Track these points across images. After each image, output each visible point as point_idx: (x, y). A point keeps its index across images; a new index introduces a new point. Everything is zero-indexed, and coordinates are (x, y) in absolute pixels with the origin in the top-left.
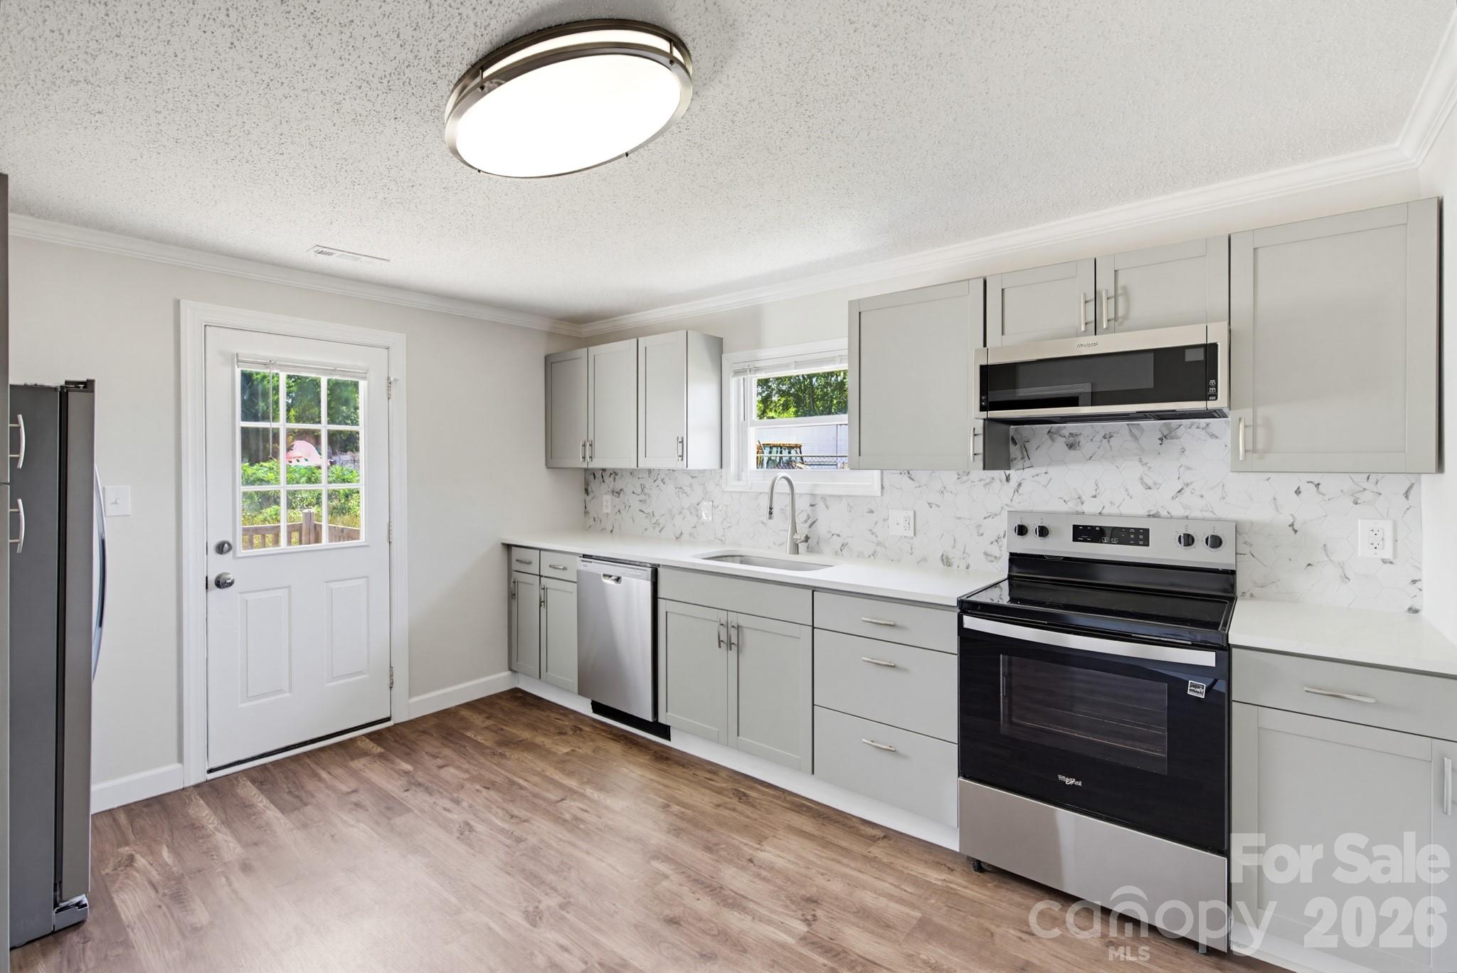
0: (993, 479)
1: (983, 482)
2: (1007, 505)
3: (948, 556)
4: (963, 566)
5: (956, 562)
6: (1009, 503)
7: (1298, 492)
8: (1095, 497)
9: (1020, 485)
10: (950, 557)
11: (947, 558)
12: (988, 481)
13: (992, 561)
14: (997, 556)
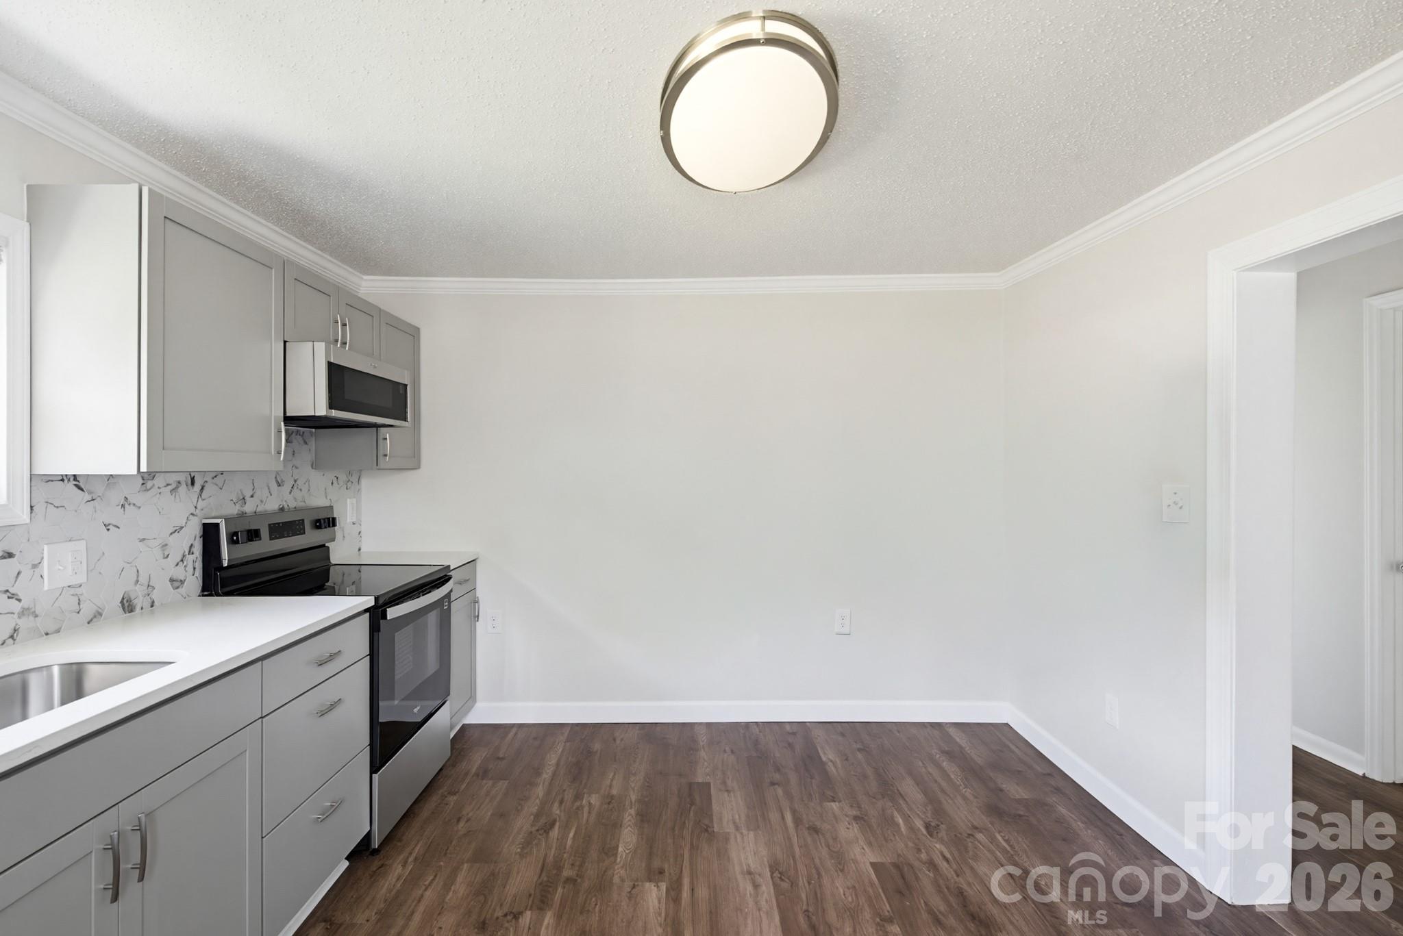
0: (179, 482)
1: (170, 488)
2: (192, 514)
3: (130, 598)
4: (147, 604)
5: (138, 603)
6: (193, 510)
7: (332, 483)
8: (252, 496)
9: (202, 488)
10: (133, 598)
11: (129, 601)
12: (173, 486)
13: (178, 588)
14: (182, 579)
